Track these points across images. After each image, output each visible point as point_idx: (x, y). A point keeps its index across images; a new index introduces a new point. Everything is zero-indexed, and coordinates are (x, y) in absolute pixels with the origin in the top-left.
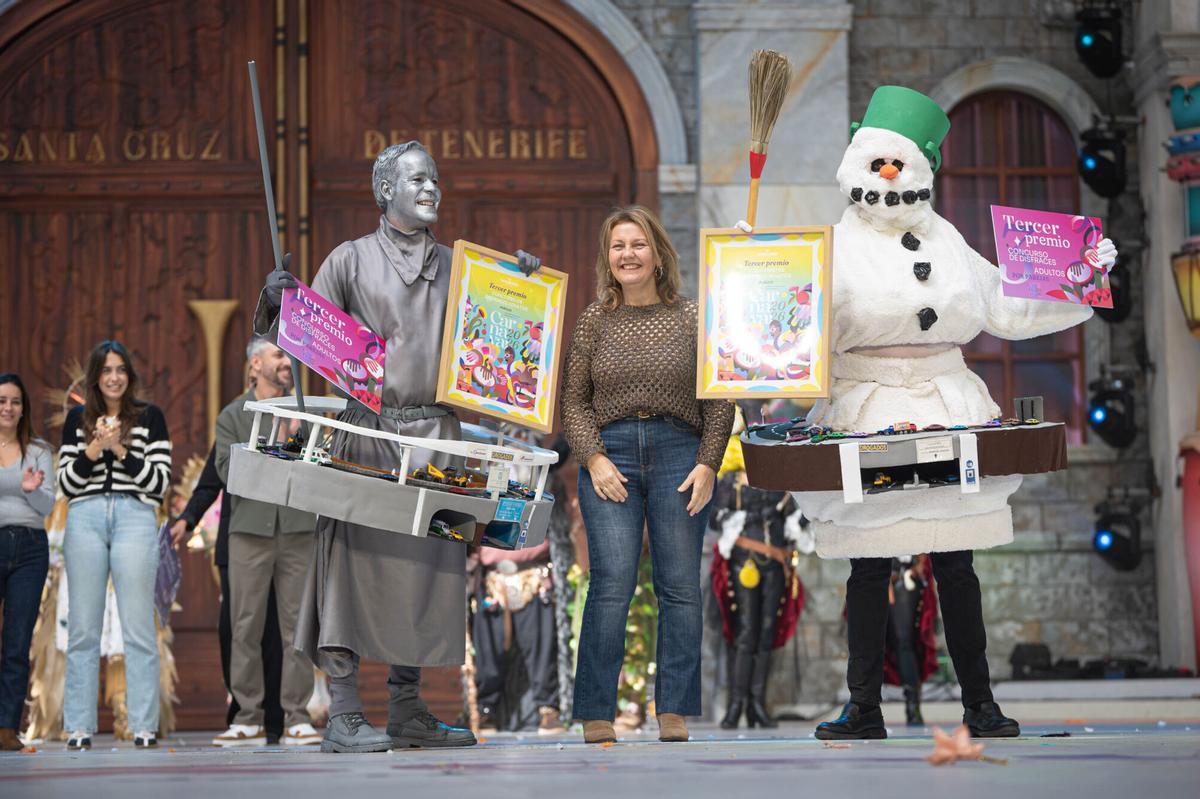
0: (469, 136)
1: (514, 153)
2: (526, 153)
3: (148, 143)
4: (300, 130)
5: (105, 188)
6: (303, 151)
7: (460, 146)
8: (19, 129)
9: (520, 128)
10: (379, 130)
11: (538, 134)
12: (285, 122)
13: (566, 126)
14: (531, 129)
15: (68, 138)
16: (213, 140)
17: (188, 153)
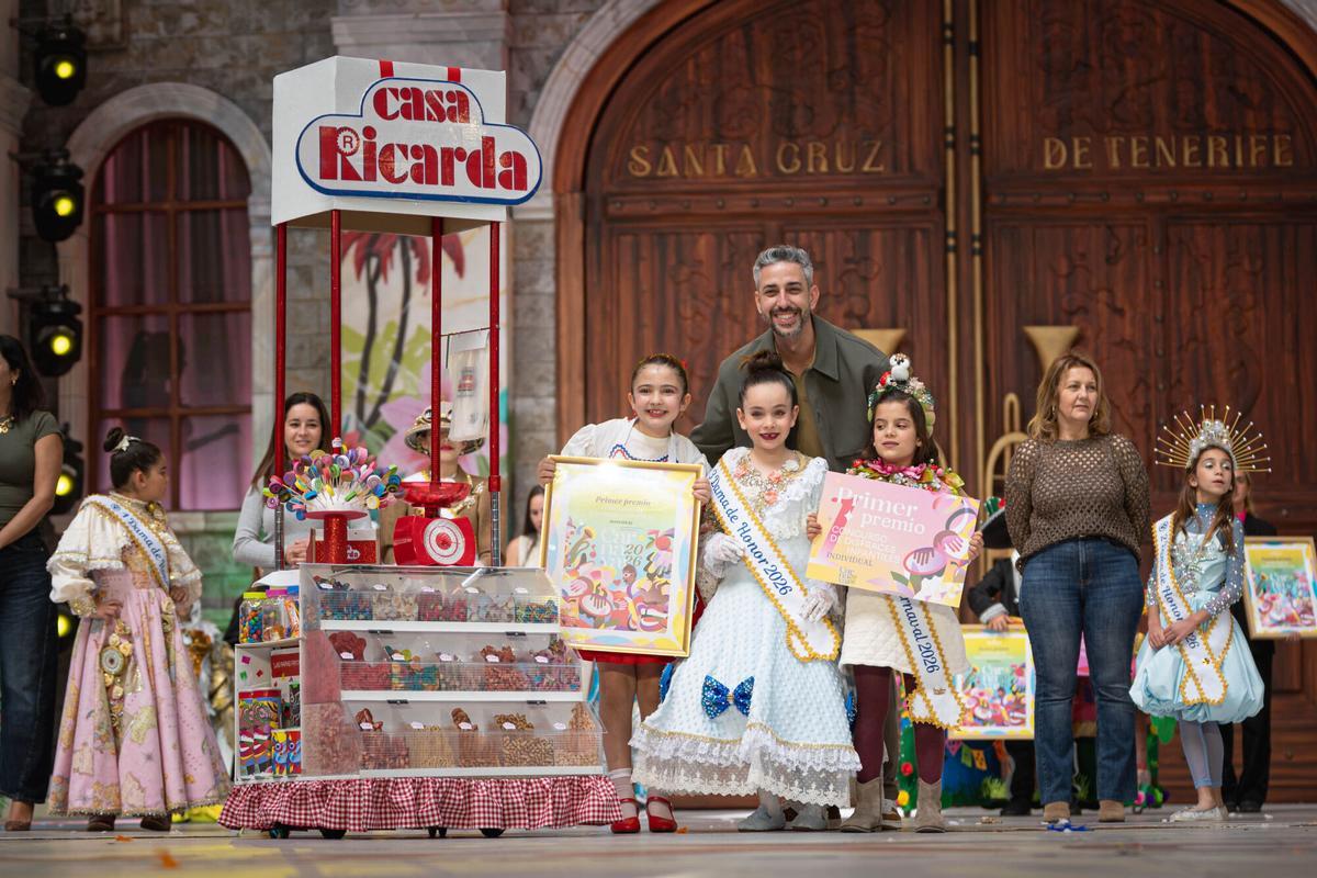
0: (1160, 142)
1: (1211, 162)
2: (1225, 161)
3: (803, 156)
4: (971, 138)
5: (755, 206)
6: (975, 161)
7: (1151, 153)
8: (663, 142)
9: (1218, 132)
10: (1059, 138)
11: (1239, 140)
12: (954, 130)
13: (1270, 131)
14: (1230, 134)
15: (716, 150)
16: (875, 151)
17: (847, 166)
